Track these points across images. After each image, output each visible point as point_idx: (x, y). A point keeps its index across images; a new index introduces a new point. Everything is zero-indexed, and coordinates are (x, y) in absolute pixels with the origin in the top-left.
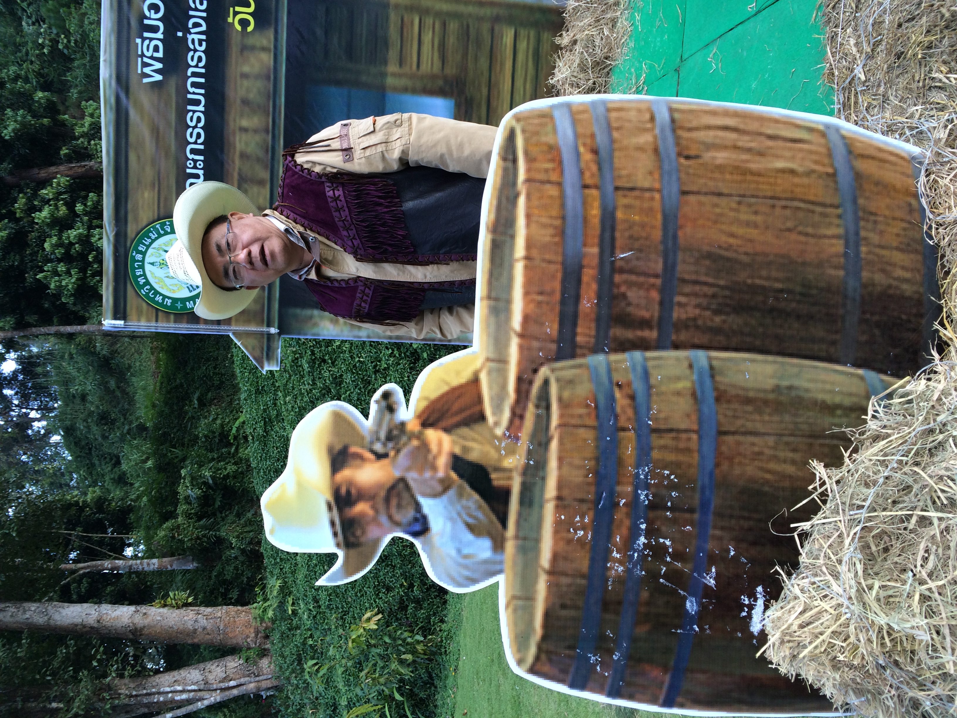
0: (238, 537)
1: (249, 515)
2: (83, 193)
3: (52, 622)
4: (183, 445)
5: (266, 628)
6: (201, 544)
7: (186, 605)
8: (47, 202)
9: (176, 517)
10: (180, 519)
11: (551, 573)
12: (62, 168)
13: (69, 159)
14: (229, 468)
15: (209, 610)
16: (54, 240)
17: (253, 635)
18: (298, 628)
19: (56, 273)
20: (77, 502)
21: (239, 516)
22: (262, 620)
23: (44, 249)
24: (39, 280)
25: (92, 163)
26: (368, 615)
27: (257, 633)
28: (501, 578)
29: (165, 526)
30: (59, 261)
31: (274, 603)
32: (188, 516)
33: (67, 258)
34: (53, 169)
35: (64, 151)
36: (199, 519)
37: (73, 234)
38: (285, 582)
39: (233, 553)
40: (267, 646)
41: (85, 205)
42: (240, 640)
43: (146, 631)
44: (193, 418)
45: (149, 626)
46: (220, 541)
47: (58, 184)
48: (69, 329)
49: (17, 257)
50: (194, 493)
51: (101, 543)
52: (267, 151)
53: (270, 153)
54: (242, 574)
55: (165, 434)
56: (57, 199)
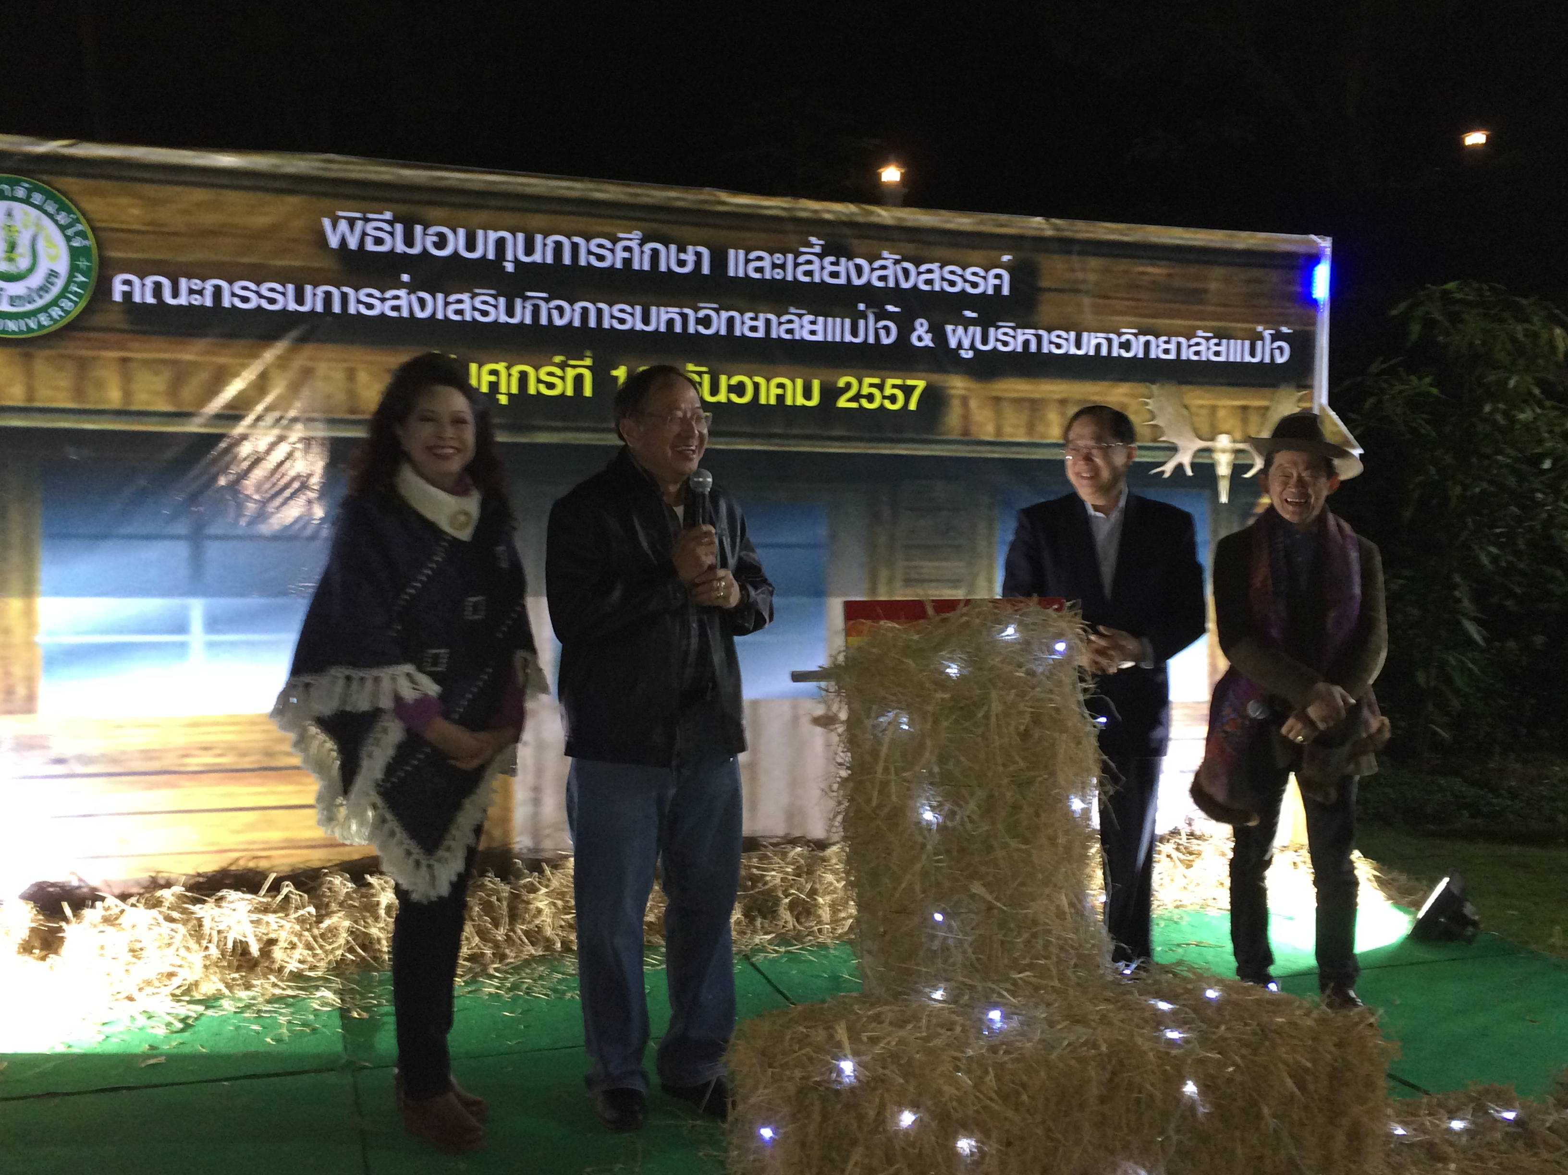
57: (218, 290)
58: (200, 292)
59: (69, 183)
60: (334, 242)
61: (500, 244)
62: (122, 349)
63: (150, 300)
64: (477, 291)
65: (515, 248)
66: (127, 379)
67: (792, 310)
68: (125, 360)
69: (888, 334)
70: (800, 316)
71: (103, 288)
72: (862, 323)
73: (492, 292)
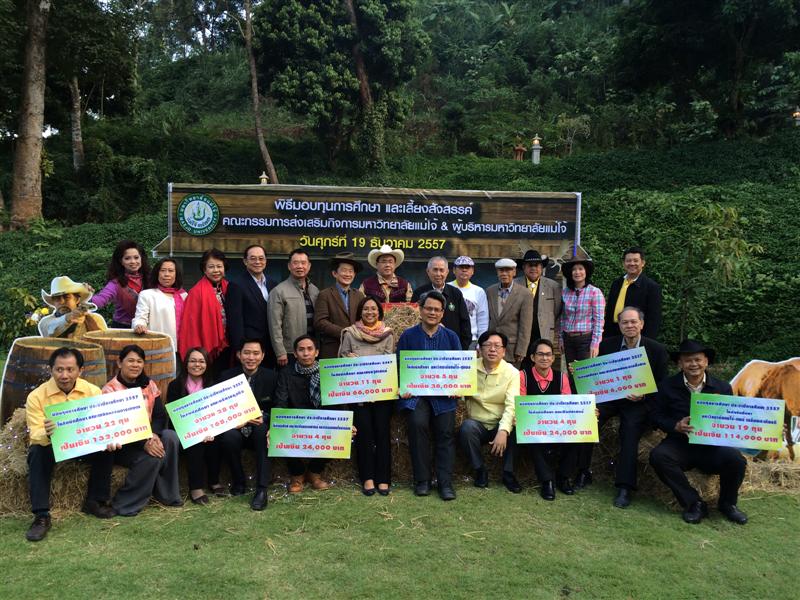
0: (99, 200)
1: (117, 208)
2: (350, 97)
3: (31, 84)
4: (173, 159)
5: (25, 228)
6: (92, 172)
7: (43, 172)
8: (341, 73)
9: (115, 153)
10: (113, 157)
11: (43, 350)
12: (366, 83)
13: (373, 88)
14: (155, 193)
15: (39, 188)
16: (315, 79)
17: (20, 218)
18: (25, 250)
19: (292, 78)
20: (130, 77)
21: (116, 200)
22: (31, 225)
23: (309, 71)
24: (286, 67)
25: (371, 103)
26: (34, 299)
27: (21, 221)
28: (42, 336)
29: (108, 147)
30: (301, 81)
31: (45, 232)
32: (116, 163)
33: (303, 87)
34: (365, 77)
35: (378, 85)
36: (114, 172)
37: (319, 91)
38: (60, 240)
39: (86, 196)
40: (11, 229)
41: (341, 98)
42: (16, 210)
43: (23, 145)
44: (194, 166)
45: (27, 148)
46: (96, 187)
47: (354, 82)
48: (255, 84)
49: (302, 54)
50: (134, 168)
51: (97, 93)
54: (68, 203)
55: (182, 145)
56: (344, 80)
57: (248, 221)
58: (244, 222)
59: (213, 195)
60: (278, 208)
61: (321, 206)
62: (225, 237)
63: (232, 224)
64: (315, 219)
65: (326, 207)
66: (226, 243)
67: (405, 221)
68: (225, 240)
69: (434, 227)
70: (407, 223)
71: (220, 221)
72: (426, 224)
73: (319, 219)
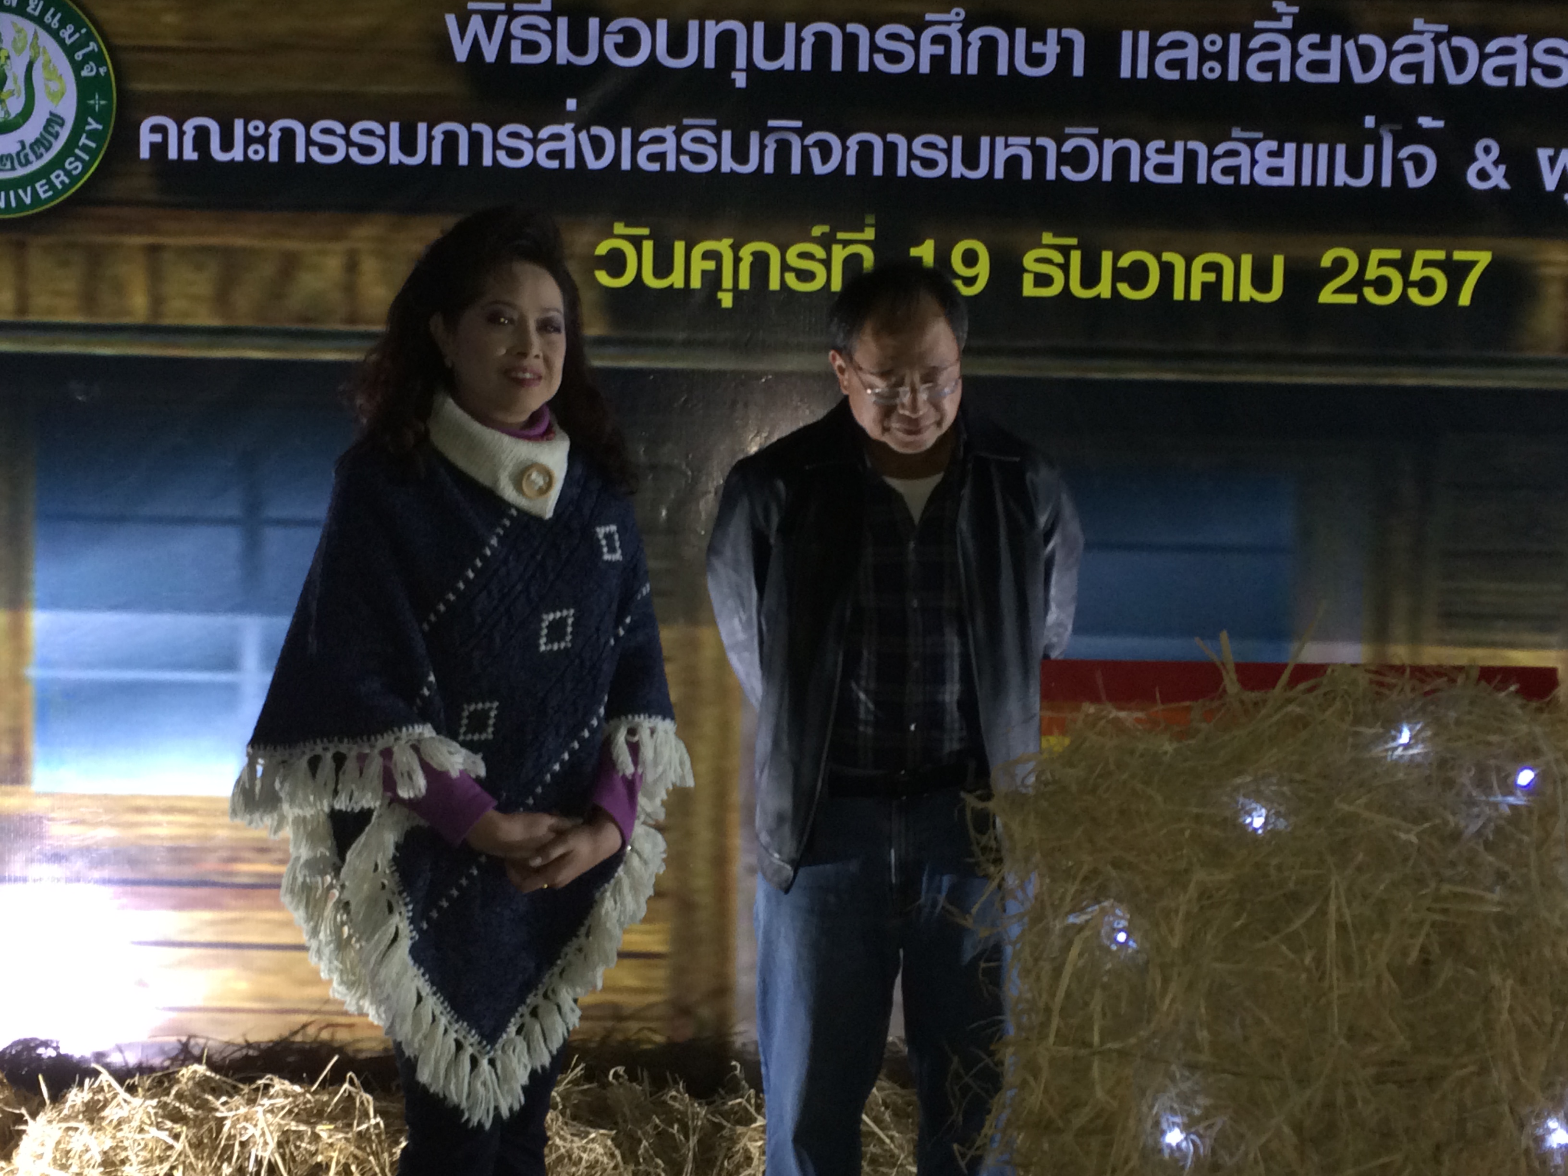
52: (307, 320)
53: (302, 327)
57: (288, 136)
58: (264, 140)
60: (461, 52)
61: (726, 41)
62: (151, 230)
63: (190, 155)
64: (687, 121)
65: (753, 49)
66: (155, 276)
67: (1236, 132)
68: (154, 250)
69: (1420, 170)
70: (1252, 144)
71: (124, 139)
72: (1369, 151)
73: (713, 122)
